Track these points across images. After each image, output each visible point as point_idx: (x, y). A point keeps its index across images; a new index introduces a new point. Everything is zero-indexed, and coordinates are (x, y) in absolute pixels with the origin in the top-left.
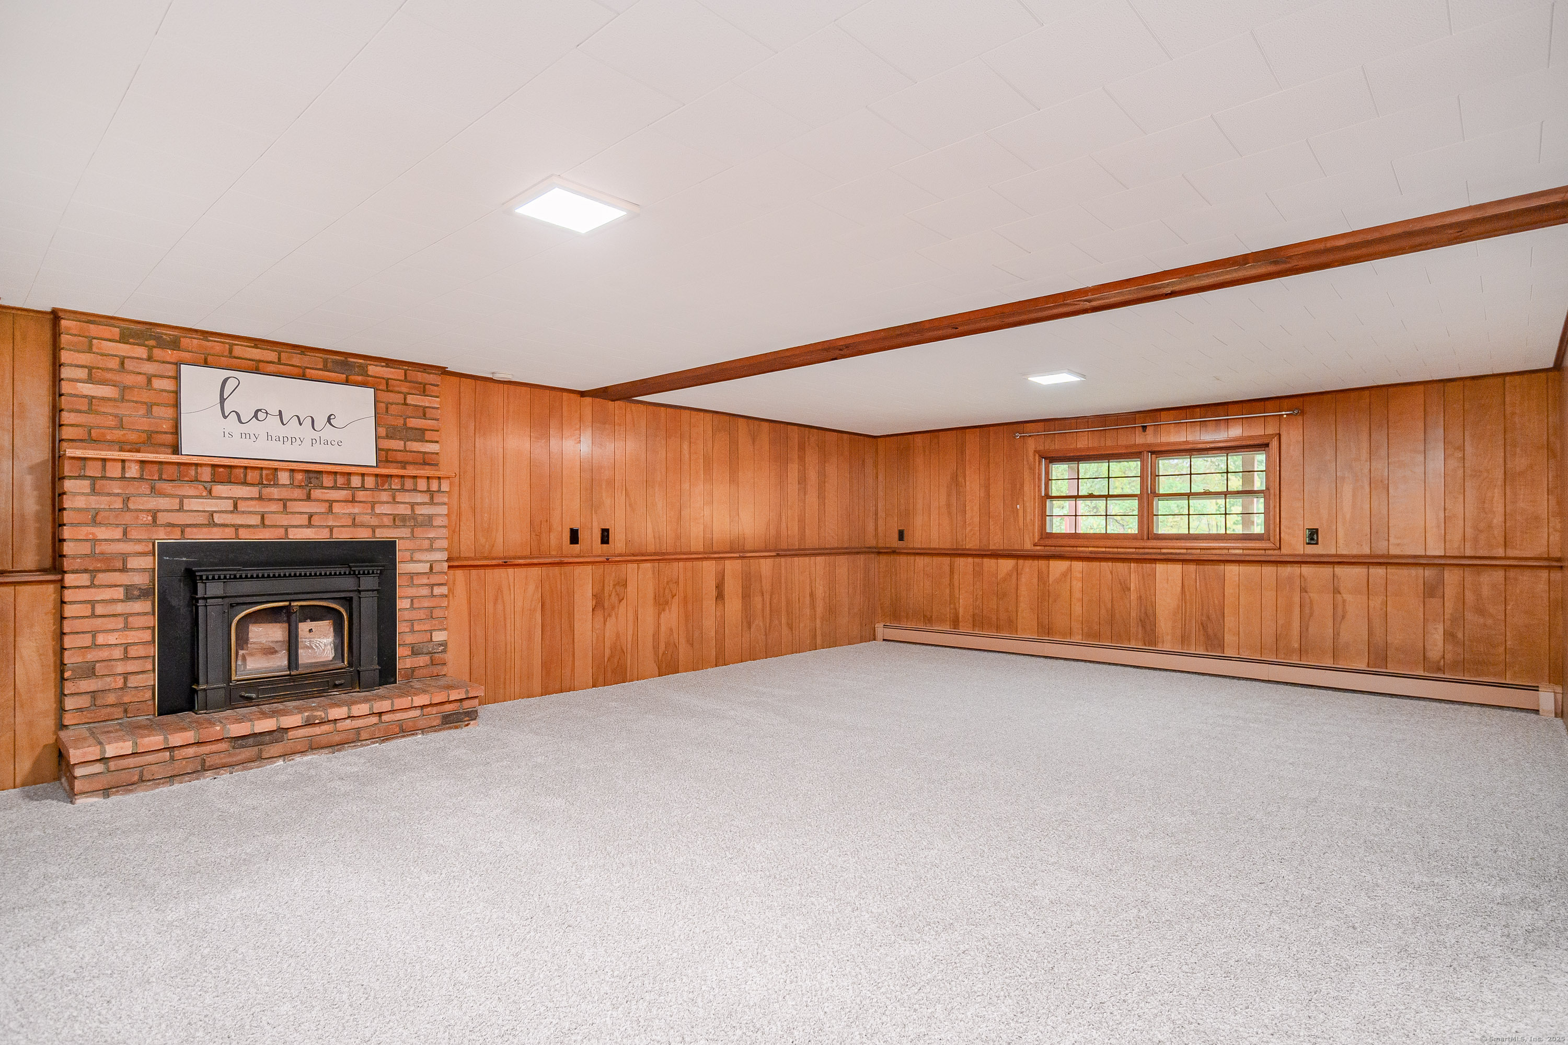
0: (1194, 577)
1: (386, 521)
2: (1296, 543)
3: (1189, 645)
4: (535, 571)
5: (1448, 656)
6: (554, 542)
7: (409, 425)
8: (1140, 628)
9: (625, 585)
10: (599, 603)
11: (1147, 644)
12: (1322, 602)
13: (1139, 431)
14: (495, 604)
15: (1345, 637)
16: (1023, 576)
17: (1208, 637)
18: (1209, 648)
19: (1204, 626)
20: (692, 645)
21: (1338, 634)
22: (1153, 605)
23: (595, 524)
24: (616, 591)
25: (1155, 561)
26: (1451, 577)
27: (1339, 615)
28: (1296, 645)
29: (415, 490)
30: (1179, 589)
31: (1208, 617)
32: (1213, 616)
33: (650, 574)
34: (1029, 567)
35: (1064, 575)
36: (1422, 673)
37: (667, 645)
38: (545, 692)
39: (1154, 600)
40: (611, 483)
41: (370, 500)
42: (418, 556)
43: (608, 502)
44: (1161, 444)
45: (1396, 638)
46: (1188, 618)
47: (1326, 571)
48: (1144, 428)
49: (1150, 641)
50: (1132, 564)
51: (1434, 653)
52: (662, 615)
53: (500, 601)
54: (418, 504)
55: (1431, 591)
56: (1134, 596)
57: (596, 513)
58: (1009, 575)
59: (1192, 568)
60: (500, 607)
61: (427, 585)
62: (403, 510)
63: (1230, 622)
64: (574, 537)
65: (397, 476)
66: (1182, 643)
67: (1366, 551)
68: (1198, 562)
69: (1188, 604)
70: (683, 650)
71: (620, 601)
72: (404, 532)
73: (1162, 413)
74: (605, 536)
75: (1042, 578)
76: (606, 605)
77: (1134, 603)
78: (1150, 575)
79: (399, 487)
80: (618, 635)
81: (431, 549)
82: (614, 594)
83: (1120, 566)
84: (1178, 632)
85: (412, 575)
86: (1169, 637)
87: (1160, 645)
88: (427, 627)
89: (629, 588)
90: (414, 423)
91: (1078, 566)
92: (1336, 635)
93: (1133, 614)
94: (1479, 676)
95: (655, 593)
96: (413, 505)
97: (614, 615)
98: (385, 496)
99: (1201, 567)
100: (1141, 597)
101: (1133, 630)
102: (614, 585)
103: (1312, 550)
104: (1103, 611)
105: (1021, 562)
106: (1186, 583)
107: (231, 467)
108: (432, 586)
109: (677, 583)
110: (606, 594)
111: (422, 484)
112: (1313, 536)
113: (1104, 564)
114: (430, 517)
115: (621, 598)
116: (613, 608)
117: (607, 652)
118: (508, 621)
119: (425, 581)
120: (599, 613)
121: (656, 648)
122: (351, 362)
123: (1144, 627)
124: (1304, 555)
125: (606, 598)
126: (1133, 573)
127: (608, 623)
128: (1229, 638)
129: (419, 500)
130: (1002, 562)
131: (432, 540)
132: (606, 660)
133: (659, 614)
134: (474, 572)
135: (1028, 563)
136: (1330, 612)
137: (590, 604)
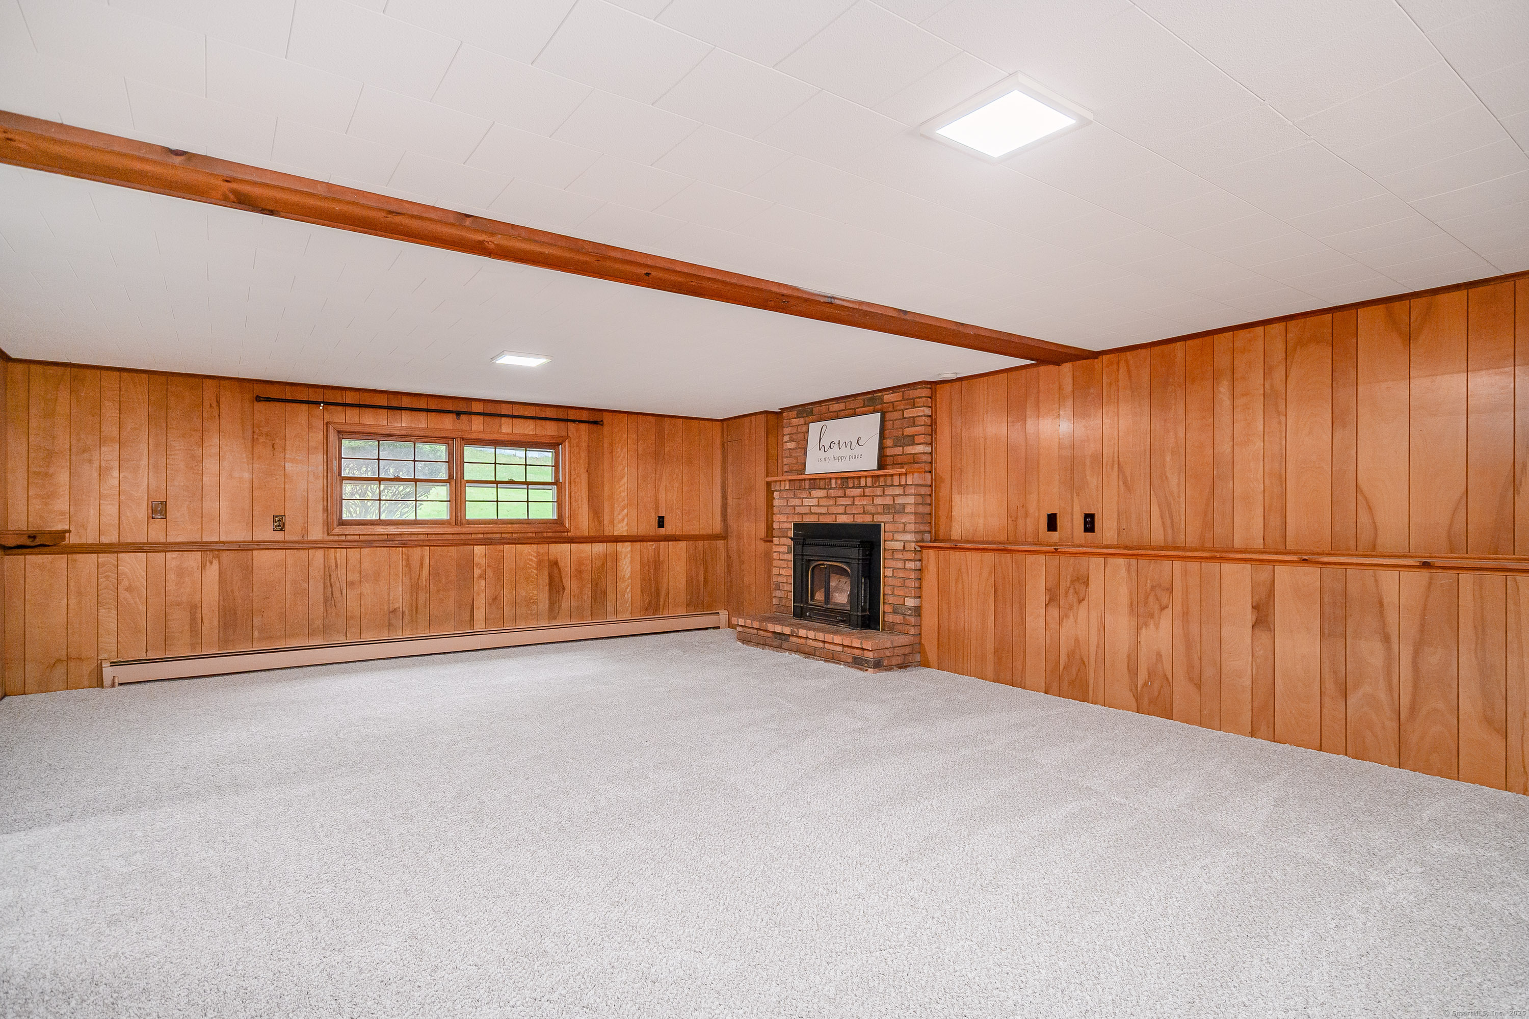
1: (880, 510)
4: (989, 556)
6: (1030, 528)
7: (905, 434)
9: (1087, 583)
10: (1052, 598)
14: (956, 583)
20: (1199, 686)
23: (1077, 509)
24: (1075, 589)
29: (892, 485)
33: (1123, 572)
37: (1151, 674)
38: (996, 680)
40: (1098, 460)
41: (872, 494)
42: (897, 536)
43: (1093, 481)
52: (1144, 631)
53: (960, 581)
54: (897, 495)
57: (1078, 495)
60: (960, 586)
61: (900, 559)
62: (888, 501)
64: (1052, 522)
65: (883, 475)
70: (1181, 688)
71: (1080, 602)
72: (887, 518)
74: (1090, 523)
76: (1062, 602)
79: (883, 484)
80: (1077, 641)
81: (904, 531)
82: (1071, 591)
85: (894, 551)
88: (901, 593)
89: (1092, 587)
90: (909, 431)
95: (1131, 599)
96: (893, 496)
97: (1072, 617)
98: (879, 491)
102: (1072, 582)
107: (815, 479)
108: (905, 560)
109: (1170, 590)
110: (1062, 590)
111: (896, 479)
114: (904, 506)
115: (1081, 598)
116: (1071, 607)
117: (1063, 660)
118: (966, 601)
119: (901, 556)
120: (1054, 612)
121: (1133, 671)
122: (877, 396)
125: (1062, 595)
127: (1064, 624)
129: (897, 493)
131: (905, 524)
132: (1061, 667)
133: (1138, 630)
134: (942, 552)
137: (1042, 599)
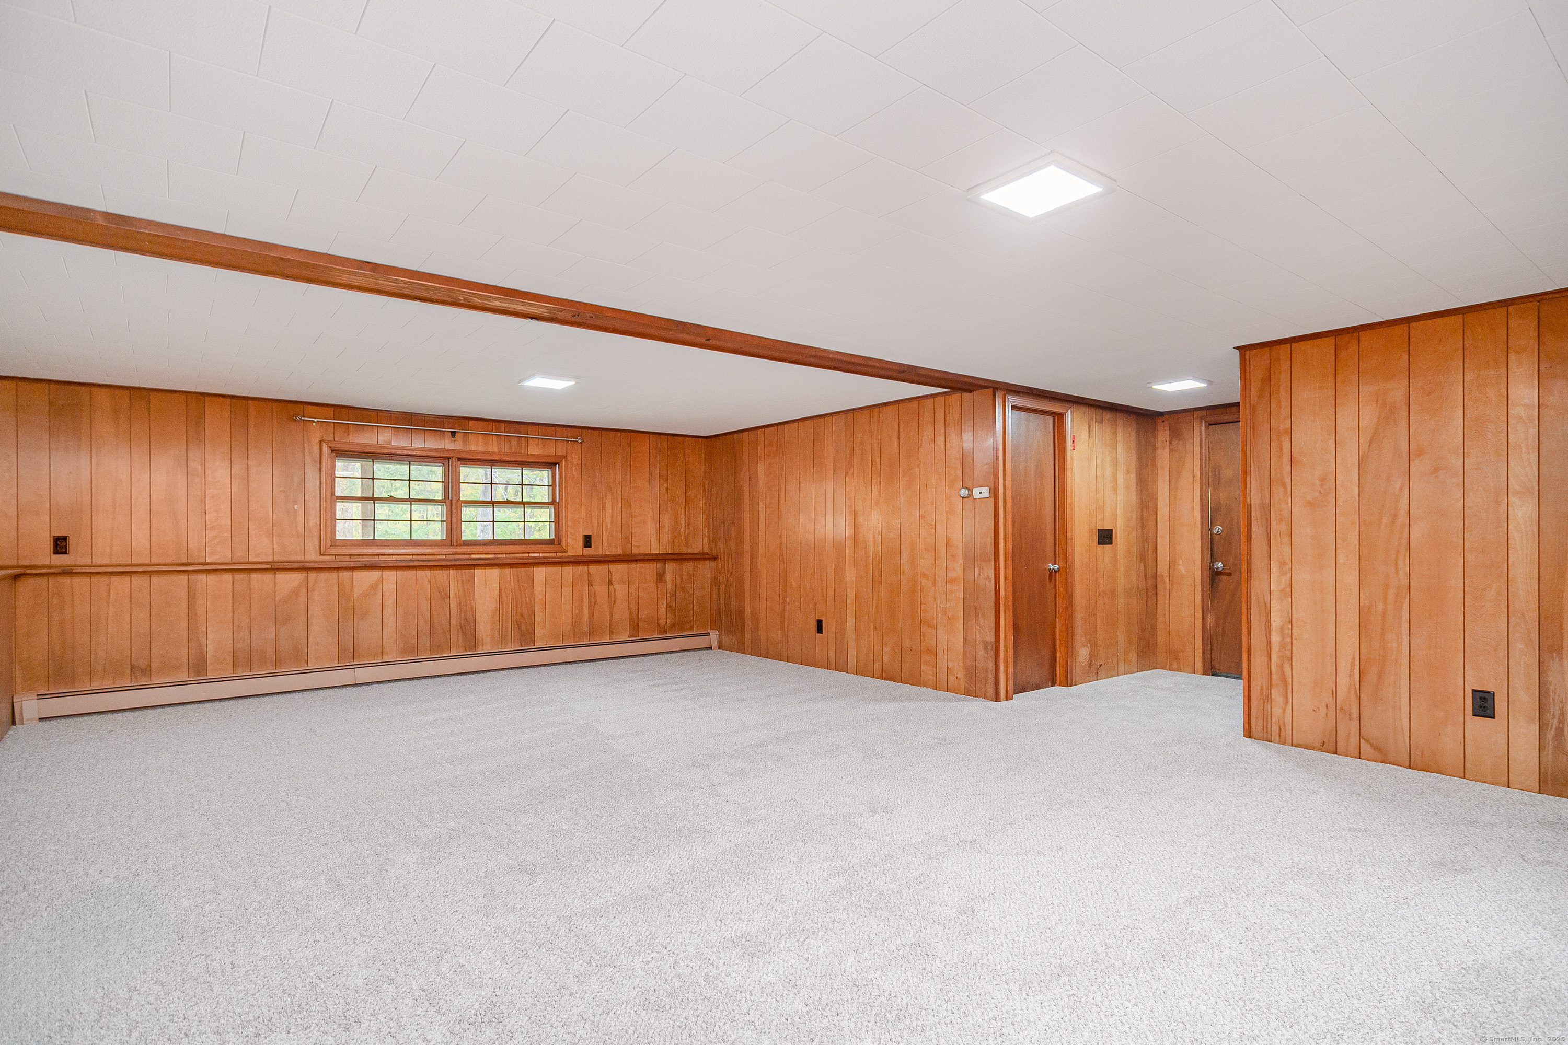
0: (509, 579)
2: (575, 547)
3: (506, 643)
5: (669, 621)
8: (461, 635)
11: (467, 649)
12: (601, 590)
13: (448, 437)
15: (616, 617)
16: (316, 593)
17: (522, 634)
18: (523, 643)
19: (518, 624)
21: (612, 616)
22: (473, 610)
25: (474, 566)
26: (670, 566)
27: (612, 603)
28: (586, 629)
30: (496, 592)
31: (522, 616)
32: (526, 615)
34: (324, 583)
35: (373, 587)
36: (656, 636)
39: (473, 604)
44: (470, 452)
45: (644, 614)
46: (504, 618)
47: (603, 568)
48: (453, 434)
49: (471, 646)
50: (451, 571)
51: (662, 622)
55: (661, 578)
56: (453, 604)
58: (295, 593)
59: (507, 571)
63: (538, 618)
66: (501, 642)
67: (620, 552)
68: (512, 565)
69: (505, 605)
73: (471, 422)
75: (343, 594)
77: (454, 610)
78: (469, 581)
83: (438, 573)
84: (497, 633)
86: (489, 639)
87: (480, 647)
91: (390, 575)
92: (611, 616)
93: (454, 622)
94: (682, 632)
99: (515, 570)
100: (460, 603)
101: (453, 638)
103: (588, 551)
104: (421, 622)
105: (312, 575)
106: (502, 586)
112: (588, 541)
113: (421, 573)
123: (464, 633)
124: (583, 556)
126: (452, 580)
128: (539, 631)
130: (282, 577)
135: (323, 576)
136: (607, 600)
